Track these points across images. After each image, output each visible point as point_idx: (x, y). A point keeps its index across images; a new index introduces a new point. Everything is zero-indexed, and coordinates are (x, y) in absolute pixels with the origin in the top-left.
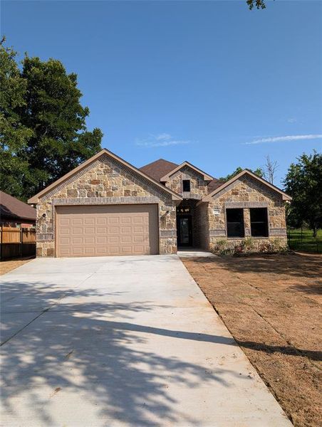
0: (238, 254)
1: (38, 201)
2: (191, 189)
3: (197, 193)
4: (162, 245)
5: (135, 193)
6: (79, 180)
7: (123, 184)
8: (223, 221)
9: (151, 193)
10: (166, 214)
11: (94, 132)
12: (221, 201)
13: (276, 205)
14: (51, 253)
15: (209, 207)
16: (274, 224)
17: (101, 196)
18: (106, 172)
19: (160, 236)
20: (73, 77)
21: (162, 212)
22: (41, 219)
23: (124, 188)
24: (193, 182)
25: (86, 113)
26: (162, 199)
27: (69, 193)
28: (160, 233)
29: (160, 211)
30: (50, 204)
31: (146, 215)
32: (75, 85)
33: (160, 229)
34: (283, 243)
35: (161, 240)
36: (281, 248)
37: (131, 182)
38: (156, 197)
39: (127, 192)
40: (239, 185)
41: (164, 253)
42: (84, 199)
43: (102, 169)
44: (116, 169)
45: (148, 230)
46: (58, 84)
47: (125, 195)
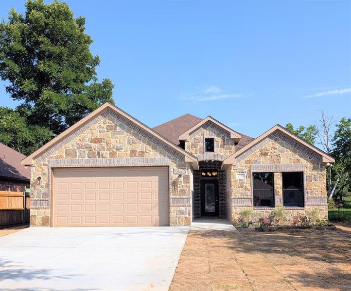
0: (264, 227)
1: (33, 162)
2: (215, 149)
3: (223, 154)
4: (173, 215)
5: (142, 153)
6: (78, 138)
7: (129, 143)
8: (249, 187)
9: (161, 153)
10: (178, 179)
11: (103, 83)
12: (246, 163)
13: (314, 169)
14: (46, 222)
15: (232, 170)
16: (312, 192)
17: (103, 157)
18: (109, 128)
19: (171, 205)
20: (81, 22)
21: (173, 176)
22: (36, 183)
23: (130, 148)
24: (218, 141)
25: (96, 62)
26: (174, 161)
27: (67, 153)
28: (171, 201)
29: (171, 174)
30: (46, 165)
31: (155, 179)
32: (82, 30)
33: (171, 196)
34: (322, 215)
35: (172, 209)
36: (318, 221)
37: (138, 141)
38: (167, 159)
39: (133, 152)
40: (269, 144)
41: (175, 224)
42: (83, 161)
43: (105, 126)
44: (120, 126)
45: (157, 197)
46: (62, 28)
47: (130, 156)
